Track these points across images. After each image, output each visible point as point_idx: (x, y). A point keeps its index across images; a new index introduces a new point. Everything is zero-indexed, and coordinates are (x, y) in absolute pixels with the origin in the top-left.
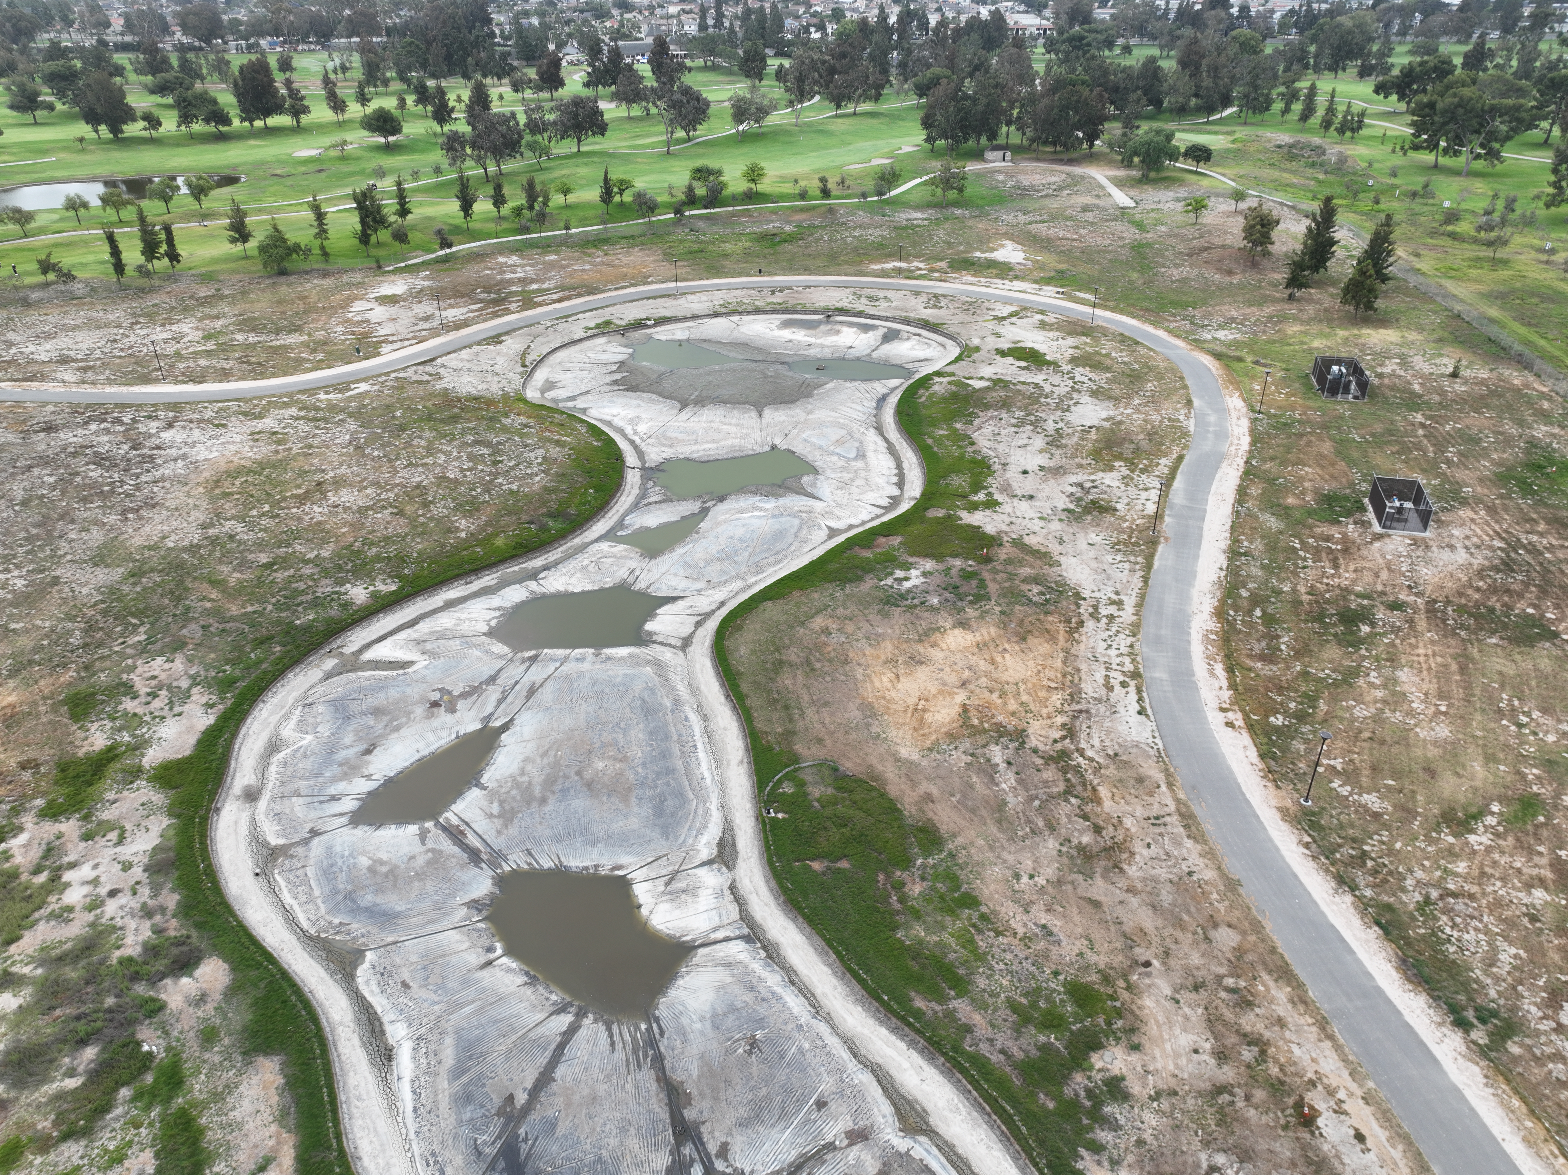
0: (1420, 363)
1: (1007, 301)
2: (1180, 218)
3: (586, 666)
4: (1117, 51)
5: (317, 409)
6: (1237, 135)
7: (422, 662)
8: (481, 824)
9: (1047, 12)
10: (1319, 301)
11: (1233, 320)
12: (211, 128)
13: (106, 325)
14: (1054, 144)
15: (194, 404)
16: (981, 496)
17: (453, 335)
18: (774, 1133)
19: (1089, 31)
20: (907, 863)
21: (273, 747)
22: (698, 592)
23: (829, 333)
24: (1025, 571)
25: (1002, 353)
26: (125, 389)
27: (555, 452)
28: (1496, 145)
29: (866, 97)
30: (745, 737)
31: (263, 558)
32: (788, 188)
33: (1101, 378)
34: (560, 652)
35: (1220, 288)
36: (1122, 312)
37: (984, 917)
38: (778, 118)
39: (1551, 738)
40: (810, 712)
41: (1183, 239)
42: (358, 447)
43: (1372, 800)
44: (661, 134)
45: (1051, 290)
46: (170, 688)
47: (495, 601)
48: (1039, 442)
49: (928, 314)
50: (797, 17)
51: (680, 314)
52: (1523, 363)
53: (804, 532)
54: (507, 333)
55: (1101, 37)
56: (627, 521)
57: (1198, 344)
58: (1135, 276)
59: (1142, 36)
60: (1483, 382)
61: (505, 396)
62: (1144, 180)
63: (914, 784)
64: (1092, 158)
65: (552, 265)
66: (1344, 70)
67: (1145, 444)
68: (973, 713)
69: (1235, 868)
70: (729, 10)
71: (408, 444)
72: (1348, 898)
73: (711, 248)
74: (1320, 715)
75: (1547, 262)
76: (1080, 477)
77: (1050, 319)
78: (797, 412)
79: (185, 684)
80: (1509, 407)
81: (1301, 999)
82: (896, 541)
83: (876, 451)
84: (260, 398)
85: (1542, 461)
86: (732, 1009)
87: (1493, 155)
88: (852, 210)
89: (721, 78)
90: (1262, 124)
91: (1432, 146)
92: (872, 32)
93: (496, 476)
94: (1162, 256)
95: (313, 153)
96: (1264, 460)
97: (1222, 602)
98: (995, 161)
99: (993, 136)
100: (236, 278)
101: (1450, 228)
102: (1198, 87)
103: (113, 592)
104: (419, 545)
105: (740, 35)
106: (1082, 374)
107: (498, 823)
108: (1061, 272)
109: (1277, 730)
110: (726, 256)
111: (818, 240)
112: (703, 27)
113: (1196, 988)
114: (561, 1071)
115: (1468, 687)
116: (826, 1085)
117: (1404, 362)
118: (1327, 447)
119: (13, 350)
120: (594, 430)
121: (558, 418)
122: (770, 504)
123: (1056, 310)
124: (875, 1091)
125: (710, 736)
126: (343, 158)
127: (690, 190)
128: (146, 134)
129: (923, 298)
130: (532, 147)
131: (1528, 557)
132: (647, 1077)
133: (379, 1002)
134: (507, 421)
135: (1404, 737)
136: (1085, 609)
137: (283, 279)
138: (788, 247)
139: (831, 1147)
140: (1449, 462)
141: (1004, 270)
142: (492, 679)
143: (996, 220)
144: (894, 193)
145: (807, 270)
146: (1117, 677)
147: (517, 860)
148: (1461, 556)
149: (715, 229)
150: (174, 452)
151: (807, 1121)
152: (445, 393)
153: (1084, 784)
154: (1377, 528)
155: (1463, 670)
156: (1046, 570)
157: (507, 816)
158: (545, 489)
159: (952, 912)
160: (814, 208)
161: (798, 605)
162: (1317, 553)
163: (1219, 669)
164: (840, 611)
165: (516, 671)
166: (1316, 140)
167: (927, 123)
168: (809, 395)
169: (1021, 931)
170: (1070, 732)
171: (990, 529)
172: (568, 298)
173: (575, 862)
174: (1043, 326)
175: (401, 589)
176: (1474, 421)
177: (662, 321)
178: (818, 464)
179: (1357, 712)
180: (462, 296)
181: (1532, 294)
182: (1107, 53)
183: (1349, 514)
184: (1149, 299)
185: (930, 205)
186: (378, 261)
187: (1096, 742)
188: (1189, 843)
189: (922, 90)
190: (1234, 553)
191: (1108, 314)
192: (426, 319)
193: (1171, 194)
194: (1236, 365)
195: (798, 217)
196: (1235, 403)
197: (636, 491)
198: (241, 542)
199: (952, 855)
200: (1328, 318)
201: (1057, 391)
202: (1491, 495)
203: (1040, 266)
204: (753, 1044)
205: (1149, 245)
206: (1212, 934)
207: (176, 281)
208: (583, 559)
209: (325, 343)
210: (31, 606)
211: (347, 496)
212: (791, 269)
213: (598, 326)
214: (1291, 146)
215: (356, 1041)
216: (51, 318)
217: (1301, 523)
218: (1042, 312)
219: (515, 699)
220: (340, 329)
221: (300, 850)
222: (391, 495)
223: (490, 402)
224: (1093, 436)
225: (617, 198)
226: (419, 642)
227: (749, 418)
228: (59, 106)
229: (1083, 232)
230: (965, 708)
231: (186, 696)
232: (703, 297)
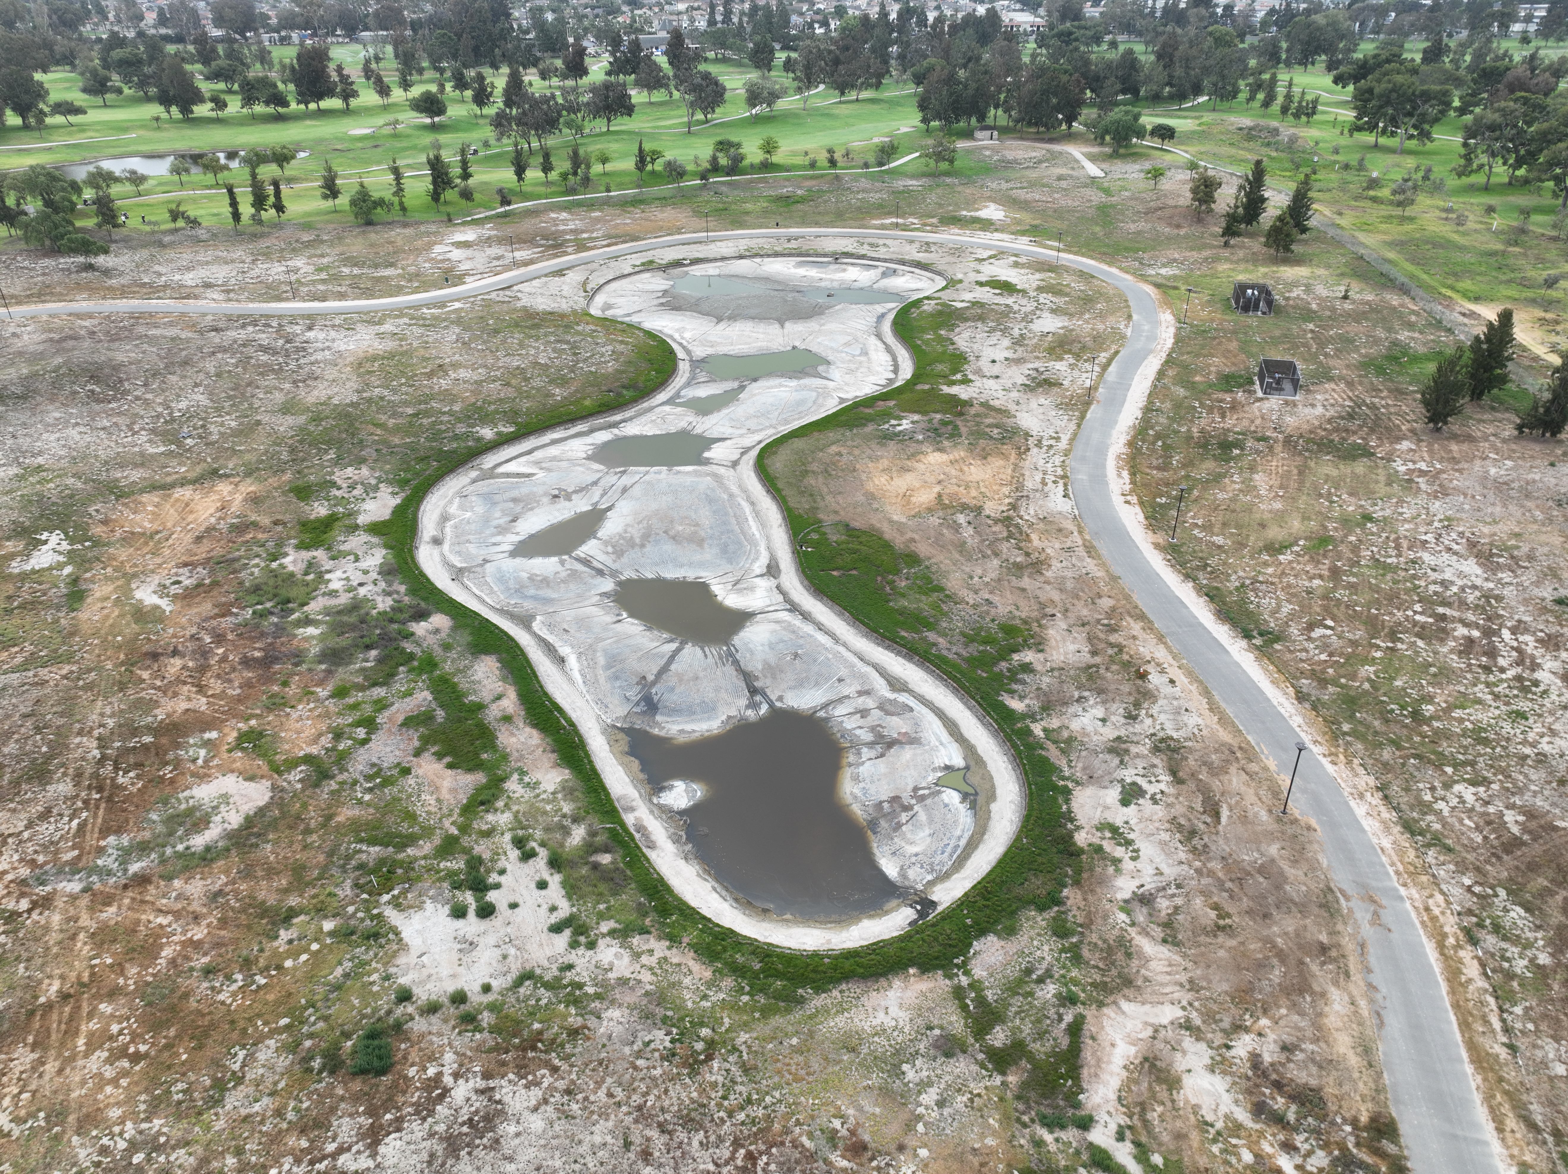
0: (1321, 290)
1: (986, 247)
2: (1142, 185)
3: (663, 476)
4: (1105, 47)
5: (424, 319)
6: (1204, 120)
7: (541, 474)
8: (602, 557)
9: (1042, 11)
10: (1249, 248)
11: (1175, 260)
12: (270, 110)
13: (233, 261)
14: (1036, 124)
15: (324, 315)
16: (959, 376)
17: (522, 270)
18: (812, 692)
19: (1079, 28)
20: (898, 572)
21: (445, 518)
22: (741, 436)
23: (836, 271)
24: (989, 421)
25: (981, 284)
26: (265, 305)
27: (620, 348)
28: (1426, 127)
29: (867, 86)
30: (782, 512)
31: (410, 411)
32: (799, 160)
33: (1060, 301)
34: (643, 469)
35: (1169, 238)
36: (1083, 255)
37: (947, 596)
38: (787, 103)
39: (1351, 508)
40: (829, 498)
41: (1143, 201)
42: (464, 343)
43: (1219, 540)
44: (681, 117)
45: (1025, 239)
46: (362, 484)
47: (589, 440)
48: (1006, 342)
49: (921, 257)
50: (801, 14)
51: (711, 256)
52: (1404, 290)
53: (820, 401)
54: (568, 269)
55: (1089, 33)
56: (683, 393)
57: (1143, 278)
58: (1097, 229)
59: (1130, 33)
60: (1368, 303)
61: (574, 312)
62: (1115, 155)
63: (902, 534)
64: (1070, 137)
65: (597, 220)
66: (1313, 64)
67: (1090, 344)
68: (944, 497)
69: (1117, 570)
70: (736, 8)
71: (504, 342)
72: (1191, 584)
73: (733, 207)
74: (1193, 497)
75: (1446, 219)
76: (1036, 365)
77: (1023, 260)
78: (813, 325)
79: (373, 482)
80: (1384, 319)
81: (1149, 626)
82: (892, 403)
83: (876, 350)
84: (376, 312)
85: (1399, 355)
86: (782, 641)
87: (1425, 135)
88: (856, 178)
89: (731, 69)
90: (1230, 110)
91: (1371, 127)
92: (874, 27)
93: (577, 362)
94: (1123, 214)
95: (367, 131)
96: (1182, 354)
97: (1135, 437)
98: (984, 140)
99: (982, 117)
100: (331, 227)
101: (1372, 193)
102: (1171, 76)
103: (302, 429)
104: (526, 405)
105: (749, 29)
106: (1043, 298)
107: (613, 557)
108: (1035, 226)
109: (1161, 505)
110: (748, 213)
111: (825, 202)
112: (712, 22)
113: (1083, 625)
114: (673, 667)
115: (1301, 482)
116: (843, 672)
117: (1308, 289)
118: (1234, 345)
119: (163, 279)
120: (649, 334)
121: (619, 326)
122: (793, 383)
123: (1027, 254)
124: (876, 675)
125: (757, 514)
126: (396, 136)
127: (714, 159)
128: (213, 114)
129: (917, 245)
130: (569, 125)
131: (1368, 412)
132: (730, 669)
133: (550, 638)
134: (580, 328)
135: (1249, 509)
136: (1031, 442)
137: (370, 228)
138: (800, 206)
139: (847, 697)
140: (1326, 355)
141: (987, 225)
142: (595, 483)
143: (982, 187)
144: (892, 165)
145: (817, 224)
146: (1050, 478)
147: (628, 574)
148: (1319, 410)
149: (736, 192)
150: (320, 345)
151: (832, 687)
152: (525, 309)
153: (1021, 533)
154: (1260, 394)
155: (1300, 473)
156: (1005, 420)
157: (619, 553)
158: (617, 371)
159: (926, 594)
160: (822, 176)
161: (818, 440)
162: (1210, 410)
163: (1125, 474)
164: (849, 443)
165: (613, 479)
166: (1274, 124)
167: (923, 105)
168: (821, 313)
169: (971, 602)
170: (1014, 507)
171: (964, 396)
172: (616, 244)
173: (671, 574)
174: (1016, 265)
175: (519, 430)
176: (1353, 328)
177: (696, 261)
178: (830, 358)
179: (1220, 496)
180: (525, 242)
181: (1427, 242)
182: (1096, 49)
183: (1240, 386)
184: (1108, 246)
185: (924, 175)
186: (449, 215)
187: (1032, 512)
188: (1089, 560)
189: (918, 80)
190: (1148, 409)
191: (1071, 257)
192: (498, 258)
193: (1137, 167)
194: (1172, 292)
195: (808, 183)
196: (1167, 318)
197: (687, 375)
198: (389, 402)
199: (927, 568)
200: (1255, 260)
201: (1023, 309)
202: (1353, 376)
203: (1018, 222)
204: (796, 655)
205: (1113, 206)
206: (1097, 601)
207: (282, 229)
208: (651, 416)
209: (417, 275)
210: (246, 436)
211: (463, 374)
212: (804, 223)
213: (643, 264)
214: (1251, 129)
215: (540, 653)
216: (186, 257)
217: (1204, 393)
218: (1016, 255)
219: (613, 495)
220: (427, 265)
221: (478, 569)
222: (498, 373)
223: (562, 316)
224: (1050, 338)
225: (649, 167)
226: (537, 463)
227: (774, 329)
228: (127, 91)
229: (1056, 196)
230: (940, 495)
231: (376, 489)
232: (730, 244)
